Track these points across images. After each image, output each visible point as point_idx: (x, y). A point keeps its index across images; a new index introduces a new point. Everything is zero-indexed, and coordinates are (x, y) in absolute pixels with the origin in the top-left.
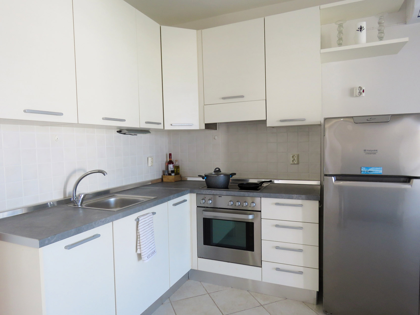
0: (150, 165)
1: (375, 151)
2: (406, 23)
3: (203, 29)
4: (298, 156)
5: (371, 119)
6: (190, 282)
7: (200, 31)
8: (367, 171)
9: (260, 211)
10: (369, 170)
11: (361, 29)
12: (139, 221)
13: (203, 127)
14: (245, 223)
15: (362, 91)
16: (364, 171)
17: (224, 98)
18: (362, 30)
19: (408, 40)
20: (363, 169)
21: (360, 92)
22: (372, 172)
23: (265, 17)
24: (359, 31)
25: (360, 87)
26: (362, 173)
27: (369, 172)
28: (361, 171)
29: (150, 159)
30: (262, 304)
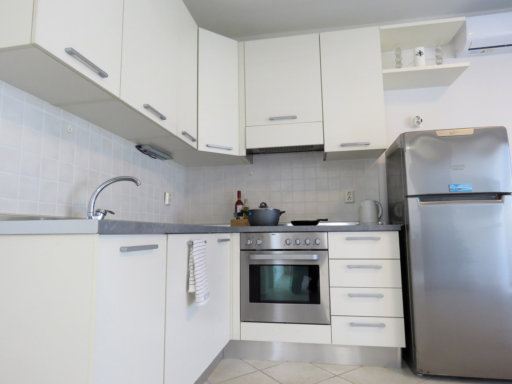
0: (167, 203)
1: (462, 166)
2: (455, 57)
3: (246, 41)
4: (354, 192)
5: (454, 132)
6: (227, 361)
7: (242, 43)
8: (456, 189)
9: (327, 250)
10: (458, 188)
11: (420, 53)
12: (193, 245)
13: (244, 154)
14: (308, 267)
15: (420, 121)
16: (453, 189)
17: (271, 119)
18: (422, 54)
19: (469, 65)
20: (451, 186)
21: (417, 122)
22: (462, 189)
23: (321, 34)
24: (419, 55)
25: (417, 117)
26: (451, 191)
27: (459, 189)
28: (450, 189)
29: (167, 195)
30: (337, 374)
